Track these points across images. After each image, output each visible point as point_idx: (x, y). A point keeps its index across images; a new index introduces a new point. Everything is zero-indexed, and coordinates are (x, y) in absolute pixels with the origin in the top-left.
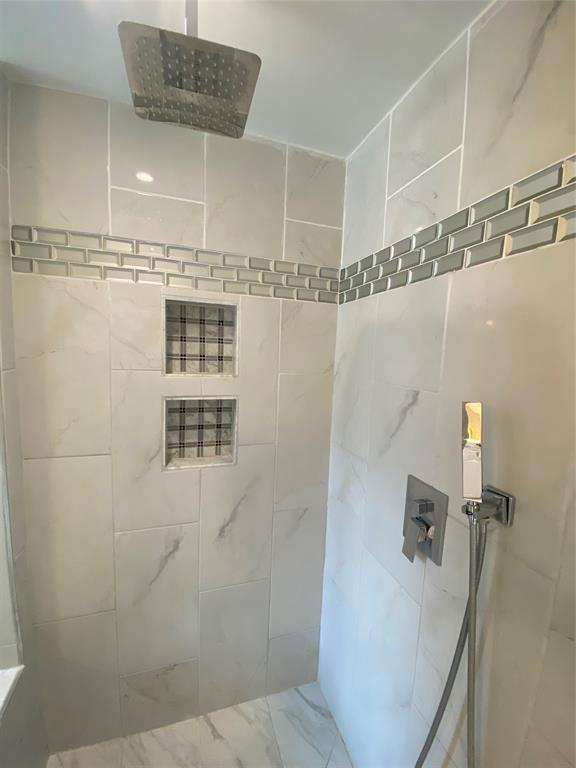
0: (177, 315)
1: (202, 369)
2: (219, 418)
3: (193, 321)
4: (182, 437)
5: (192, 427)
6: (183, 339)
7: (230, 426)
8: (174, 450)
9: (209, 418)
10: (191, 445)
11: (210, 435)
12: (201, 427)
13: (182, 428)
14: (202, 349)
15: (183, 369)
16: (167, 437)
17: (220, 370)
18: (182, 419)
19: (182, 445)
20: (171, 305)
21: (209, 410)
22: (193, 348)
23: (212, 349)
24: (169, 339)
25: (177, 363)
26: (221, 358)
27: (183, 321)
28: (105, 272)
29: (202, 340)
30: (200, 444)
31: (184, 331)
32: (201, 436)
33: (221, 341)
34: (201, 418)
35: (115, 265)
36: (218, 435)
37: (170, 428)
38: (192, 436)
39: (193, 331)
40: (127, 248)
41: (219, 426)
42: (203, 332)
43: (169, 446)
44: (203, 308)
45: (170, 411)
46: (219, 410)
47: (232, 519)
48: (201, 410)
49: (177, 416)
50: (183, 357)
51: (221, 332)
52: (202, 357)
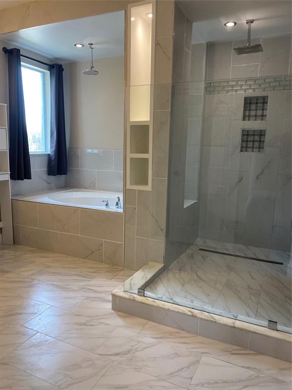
0: (249, 101)
1: (255, 120)
2: (260, 138)
3: (254, 103)
4: (247, 144)
5: (251, 141)
6: (250, 110)
7: (264, 142)
8: (244, 149)
9: (257, 138)
10: (250, 148)
11: (257, 144)
12: (254, 141)
13: (247, 141)
14: (256, 113)
15: (249, 120)
16: (241, 144)
17: (262, 120)
18: (247, 138)
19: (247, 147)
20: (246, 99)
21: (257, 135)
22: (253, 113)
23: (259, 113)
24: (245, 110)
25: (247, 118)
26: (262, 116)
27: (250, 103)
28: (228, 92)
29: (256, 110)
30: (253, 148)
31: (250, 107)
32: (253, 145)
33: (263, 110)
34: (254, 138)
35: (231, 89)
36: (260, 145)
37: (243, 141)
38: (250, 144)
39: (253, 107)
40: (234, 83)
41: (260, 141)
42: (256, 107)
43: (242, 147)
44: (257, 98)
45: (243, 135)
46: (261, 135)
47: (261, 174)
48: (254, 135)
49: (246, 137)
50: (249, 116)
51: (263, 106)
52: (256, 116)
